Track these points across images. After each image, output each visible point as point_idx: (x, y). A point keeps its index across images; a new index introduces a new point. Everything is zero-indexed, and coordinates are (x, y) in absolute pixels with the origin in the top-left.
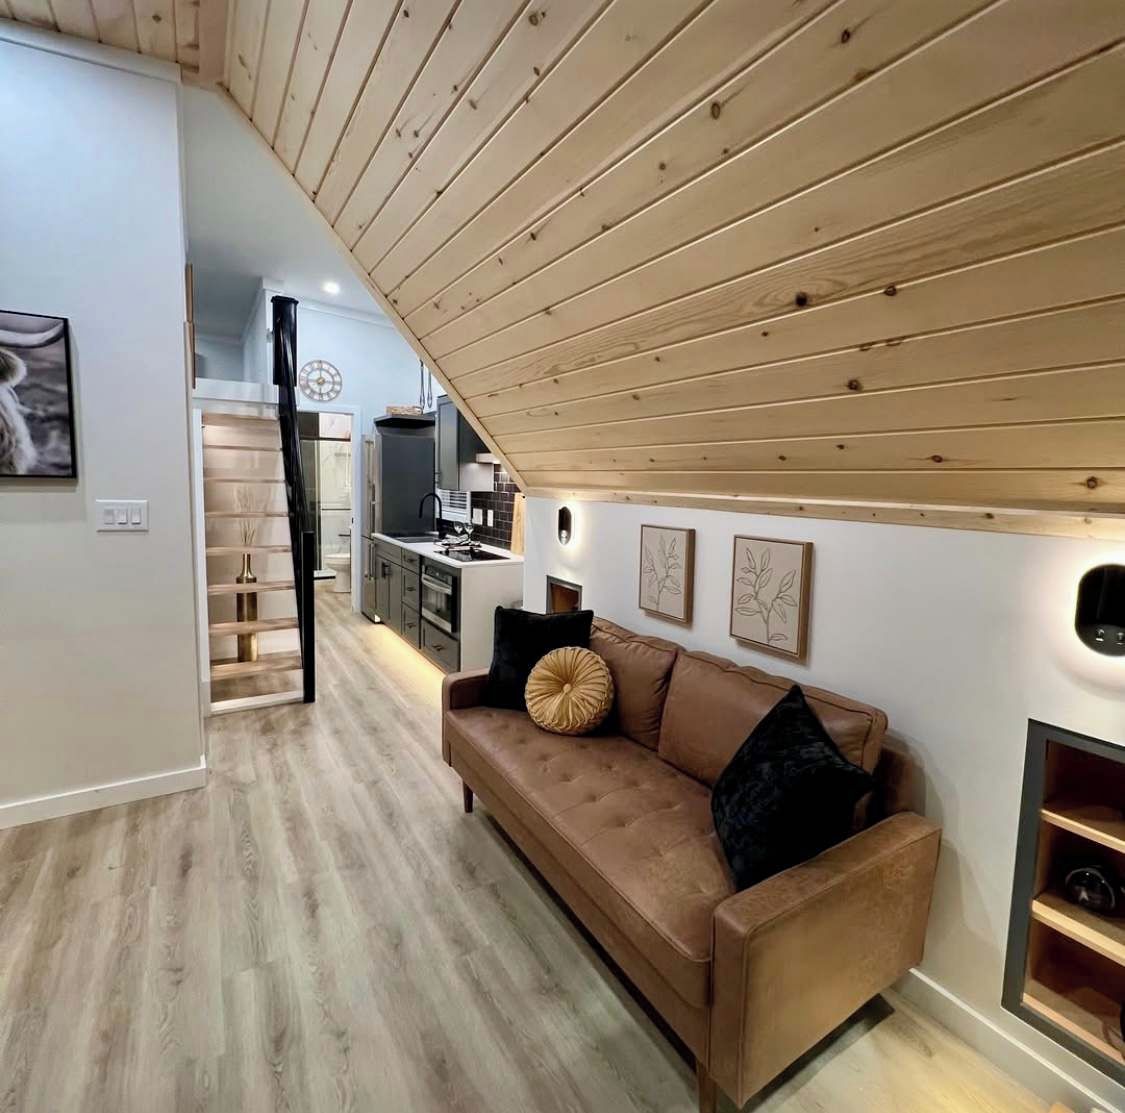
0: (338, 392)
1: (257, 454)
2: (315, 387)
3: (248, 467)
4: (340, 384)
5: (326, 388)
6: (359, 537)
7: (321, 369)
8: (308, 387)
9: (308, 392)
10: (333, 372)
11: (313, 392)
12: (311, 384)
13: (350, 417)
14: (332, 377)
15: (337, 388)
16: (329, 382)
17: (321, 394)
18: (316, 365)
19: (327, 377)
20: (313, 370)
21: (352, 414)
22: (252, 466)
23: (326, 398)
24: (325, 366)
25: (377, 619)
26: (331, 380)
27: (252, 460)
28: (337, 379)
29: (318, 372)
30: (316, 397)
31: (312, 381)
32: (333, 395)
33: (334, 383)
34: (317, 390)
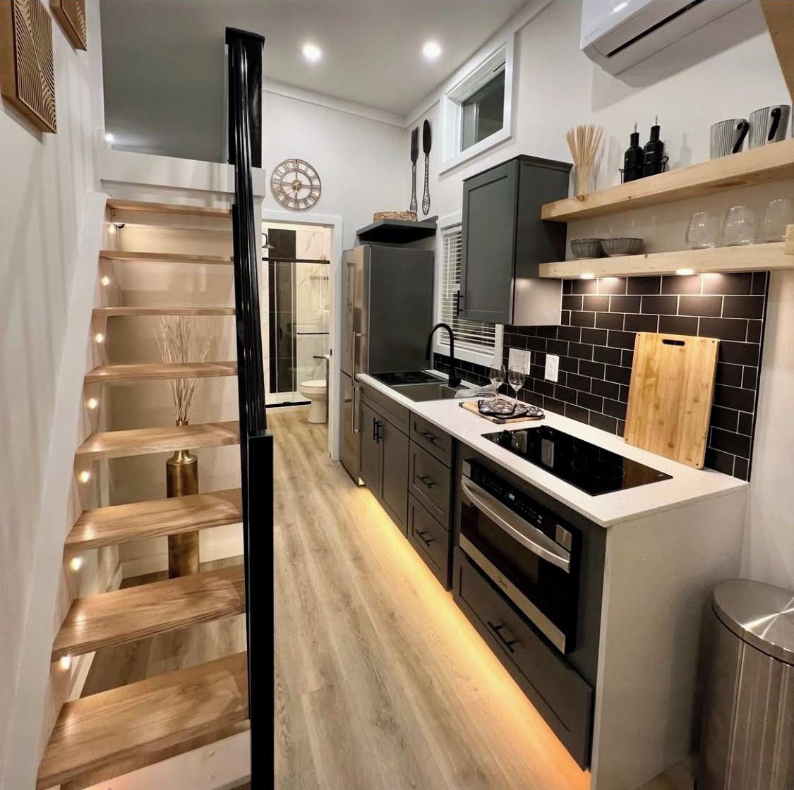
0: (316, 199)
1: (203, 269)
2: (289, 191)
3: (189, 288)
4: (319, 189)
5: (303, 193)
6: (338, 372)
7: (297, 170)
8: (282, 191)
9: (282, 198)
10: (311, 173)
11: (287, 198)
12: (285, 188)
13: (329, 229)
14: (310, 179)
15: (316, 194)
16: (306, 187)
17: (297, 201)
18: (291, 166)
19: (305, 181)
20: (288, 172)
21: (332, 226)
22: (197, 286)
23: (302, 206)
24: (302, 167)
25: (361, 482)
26: (309, 184)
27: (196, 279)
28: (316, 182)
29: (293, 174)
30: (291, 205)
31: (287, 184)
32: (310, 202)
33: (312, 187)
34: (292, 195)
